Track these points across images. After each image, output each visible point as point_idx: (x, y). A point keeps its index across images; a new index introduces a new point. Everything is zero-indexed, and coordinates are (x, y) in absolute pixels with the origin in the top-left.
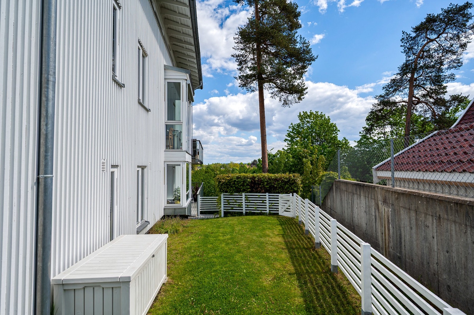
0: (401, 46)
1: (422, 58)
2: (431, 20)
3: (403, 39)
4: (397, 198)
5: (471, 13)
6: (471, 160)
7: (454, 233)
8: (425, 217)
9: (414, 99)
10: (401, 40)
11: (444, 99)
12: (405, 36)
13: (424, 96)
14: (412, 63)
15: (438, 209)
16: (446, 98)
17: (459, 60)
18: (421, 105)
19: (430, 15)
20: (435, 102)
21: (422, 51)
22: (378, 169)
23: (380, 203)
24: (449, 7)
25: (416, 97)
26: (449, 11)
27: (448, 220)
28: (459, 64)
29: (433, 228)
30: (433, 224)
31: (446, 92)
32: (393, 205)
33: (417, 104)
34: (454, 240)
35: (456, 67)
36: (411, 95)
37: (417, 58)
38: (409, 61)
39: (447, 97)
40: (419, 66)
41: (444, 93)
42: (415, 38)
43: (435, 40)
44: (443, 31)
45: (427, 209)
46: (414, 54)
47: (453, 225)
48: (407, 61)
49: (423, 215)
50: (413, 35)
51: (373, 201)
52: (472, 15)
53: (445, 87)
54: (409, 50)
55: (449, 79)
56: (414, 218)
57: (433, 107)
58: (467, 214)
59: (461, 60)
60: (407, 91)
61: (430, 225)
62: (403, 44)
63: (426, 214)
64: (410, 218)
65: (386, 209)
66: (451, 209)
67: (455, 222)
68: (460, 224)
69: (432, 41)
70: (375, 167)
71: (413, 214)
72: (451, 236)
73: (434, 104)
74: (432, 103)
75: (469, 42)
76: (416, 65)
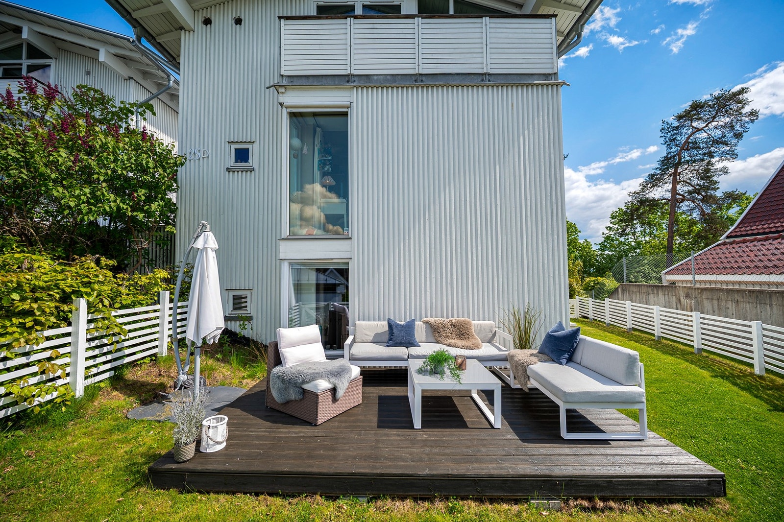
0: (661, 137)
1: (687, 150)
2: (697, 107)
3: (663, 129)
4: (700, 293)
5: (747, 99)
6: (732, 267)
7: (748, 309)
8: (726, 303)
9: (678, 196)
10: (661, 131)
11: (715, 196)
12: (666, 126)
13: (690, 193)
14: (674, 156)
15: (736, 296)
16: (717, 195)
17: (733, 151)
18: (686, 203)
19: (696, 101)
20: (703, 199)
21: (687, 142)
22: (667, 273)
23: (682, 298)
24: (720, 92)
25: (679, 194)
26: (720, 97)
27: (744, 302)
28: (734, 157)
29: (732, 309)
30: (732, 306)
31: (718, 188)
32: (695, 298)
33: (681, 202)
34: (748, 313)
35: (729, 160)
36: (674, 191)
37: (681, 150)
38: (671, 153)
39: (719, 194)
40: (683, 160)
41: (716, 189)
42: (677, 128)
43: (702, 129)
44: (713, 120)
45: (727, 297)
46: (677, 145)
47: (748, 304)
48: (668, 153)
49: (724, 302)
50: (676, 124)
51: (674, 297)
52: (749, 101)
53: (716, 182)
54: (670, 142)
55: (720, 173)
56: (716, 304)
57: (701, 204)
58: (757, 297)
59: (735, 151)
60: (669, 186)
61: (730, 307)
62: (663, 135)
63: (727, 301)
64: (712, 305)
65: (689, 302)
66: (746, 295)
67: (749, 302)
68: (753, 303)
69: (698, 130)
70: (664, 272)
71: (715, 302)
72: (746, 311)
73: (702, 200)
74: (701, 200)
75: (746, 132)
76: (680, 159)
